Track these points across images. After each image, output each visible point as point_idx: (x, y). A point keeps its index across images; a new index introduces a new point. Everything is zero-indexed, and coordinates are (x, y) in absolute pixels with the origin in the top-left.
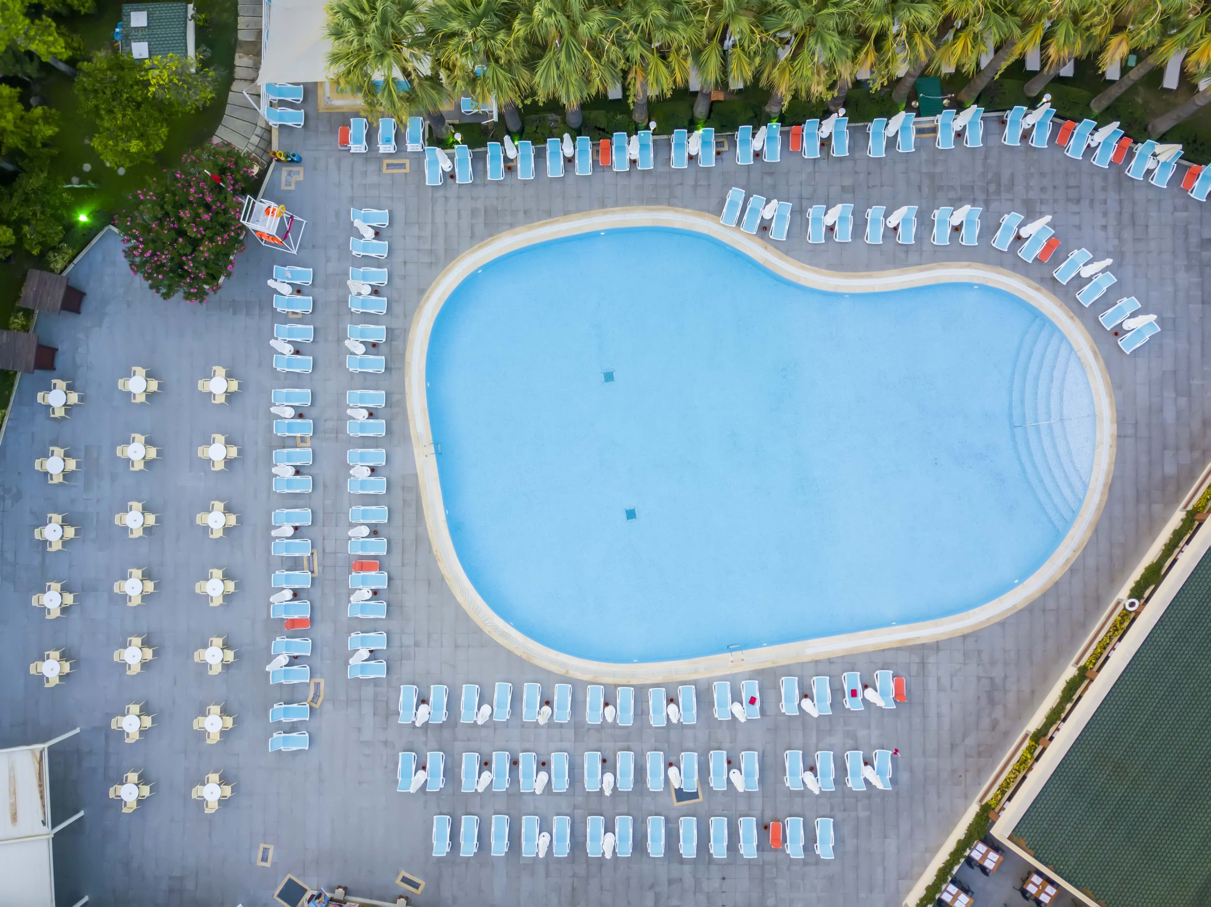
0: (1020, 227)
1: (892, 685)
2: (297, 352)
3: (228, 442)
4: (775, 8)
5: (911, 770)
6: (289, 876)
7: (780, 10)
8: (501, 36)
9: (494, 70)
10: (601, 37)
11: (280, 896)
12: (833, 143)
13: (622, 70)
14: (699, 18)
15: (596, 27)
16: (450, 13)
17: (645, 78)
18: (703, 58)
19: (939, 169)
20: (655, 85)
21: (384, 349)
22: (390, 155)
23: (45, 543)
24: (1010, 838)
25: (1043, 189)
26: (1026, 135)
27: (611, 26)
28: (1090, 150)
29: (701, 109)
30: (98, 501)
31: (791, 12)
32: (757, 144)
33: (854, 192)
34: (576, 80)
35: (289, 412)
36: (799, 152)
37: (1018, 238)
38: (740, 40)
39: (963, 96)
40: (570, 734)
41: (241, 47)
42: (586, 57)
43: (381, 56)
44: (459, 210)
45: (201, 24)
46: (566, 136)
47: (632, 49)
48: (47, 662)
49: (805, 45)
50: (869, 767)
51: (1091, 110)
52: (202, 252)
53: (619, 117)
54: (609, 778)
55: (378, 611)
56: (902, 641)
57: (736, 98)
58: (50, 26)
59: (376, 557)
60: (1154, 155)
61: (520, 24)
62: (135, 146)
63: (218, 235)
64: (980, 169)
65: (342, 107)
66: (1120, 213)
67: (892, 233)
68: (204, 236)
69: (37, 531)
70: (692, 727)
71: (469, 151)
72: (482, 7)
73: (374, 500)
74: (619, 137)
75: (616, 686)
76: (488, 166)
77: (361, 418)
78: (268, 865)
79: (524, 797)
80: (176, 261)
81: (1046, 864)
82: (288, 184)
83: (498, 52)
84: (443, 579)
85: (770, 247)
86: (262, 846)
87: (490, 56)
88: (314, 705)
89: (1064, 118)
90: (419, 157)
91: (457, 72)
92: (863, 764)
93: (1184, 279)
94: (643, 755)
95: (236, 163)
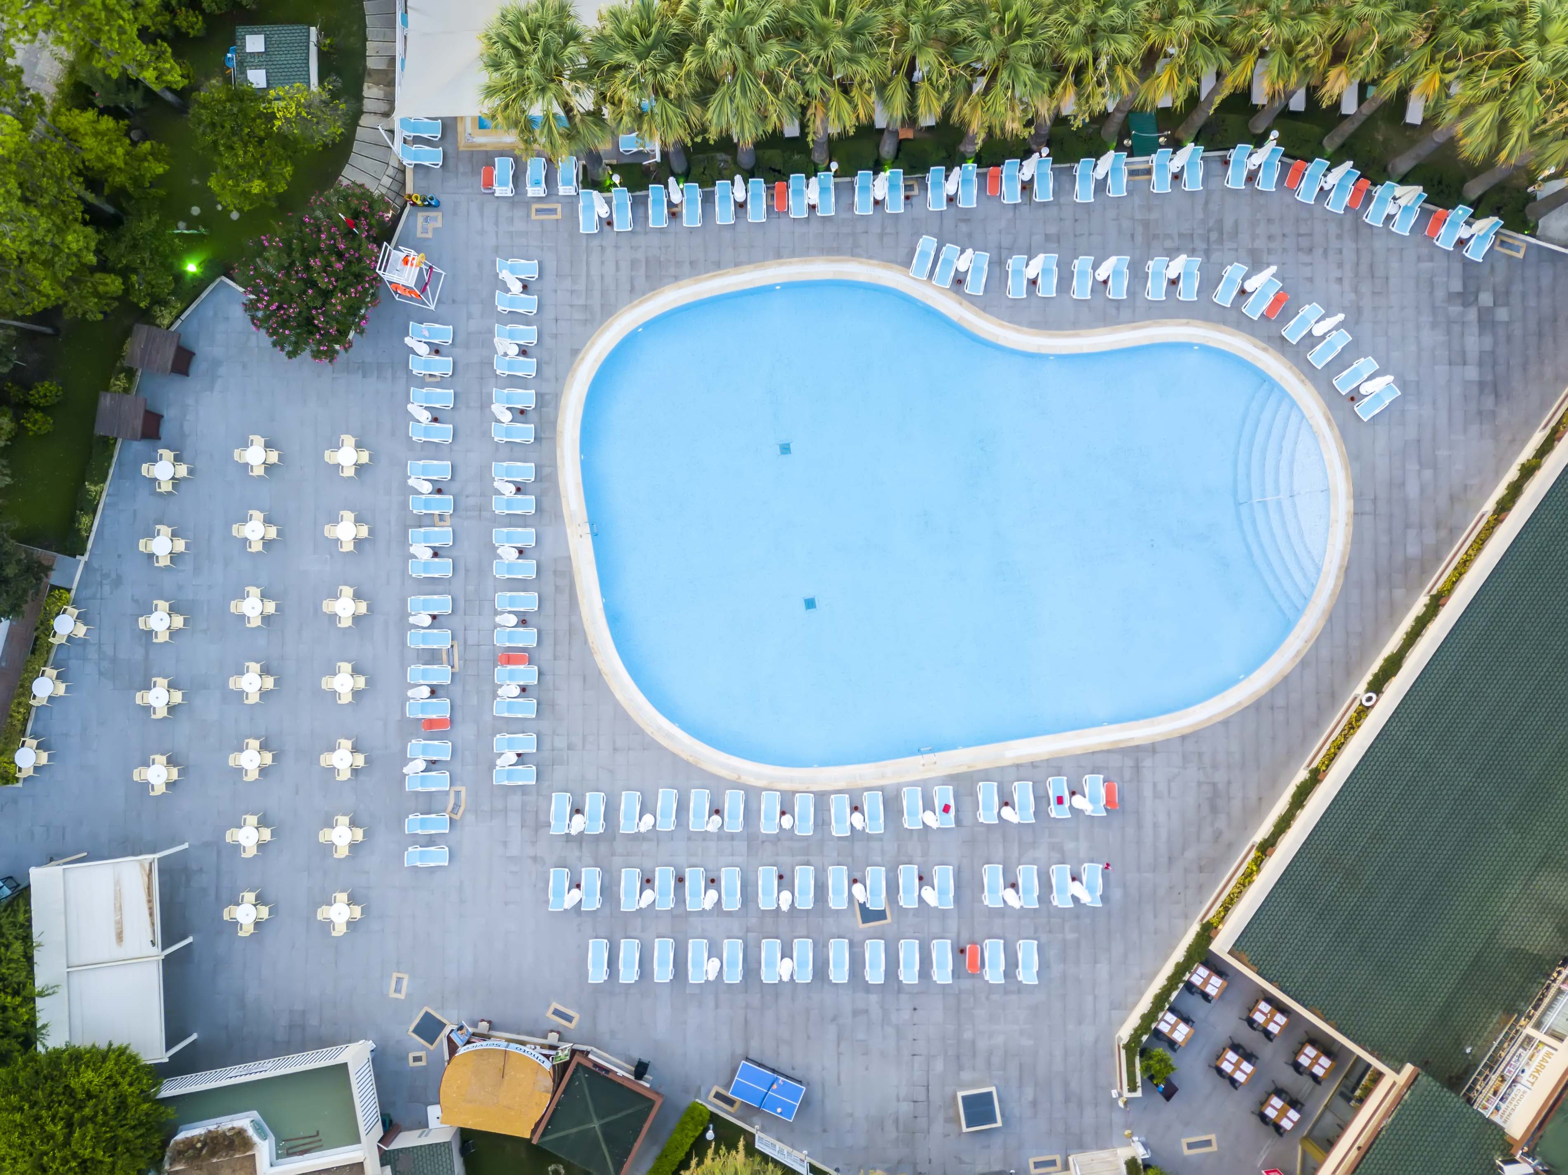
0: (1244, 280)
1: (1103, 792)
2: (435, 420)
3: (358, 521)
4: (965, 39)
5: (1124, 886)
6: (426, 1009)
7: (971, 41)
8: (672, 68)
9: (663, 107)
10: (777, 69)
11: (415, 1031)
12: (1035, 186)
13: (801, 106)
14: (883, 50)
15: (773, 60)
16: (617, 43)
17: (826, 114)
18: (888, 92)
19: (1155, 215)
20: (836, 122)
21: (532, 416)
22: (539, 199)
23: (150, 634)
24: (1230, 953)
25: (1270, 238)
26: (1252, 177)
27: (789, 58)
28: (1323, 193)
29: (887, 148)
30: (210, 587)
31: (981, 43)
32: (950, 187)
33: (1059, 242)
34: (752, 116)
35: (427, 487)
36: (997, 196)
37: (1243, 292)
38: (929, 72)
39: (1180, 133)
40: (742, 846)
41: (370, 75)
42: (762, 91)
43: (543, 90)
44: (617, 262)
45: (325, 49)
46: (738, 178)
47: (812, 84)
48: (152, 767)
49: (999, 77)
50: (1077, 883)
51: (1323, 148)
52: (334, 305)
53: (796, 157)
54: (786, 895)
55: (528, 709)
56: (1115, 742)
57: (927, 135)
58: (164, 52)
59: (524, 650)
60: (1395, 199)
61: (692, 56)
62: (257, 186)
63: (351, 286)
64: (1200, 215)
65: (485, 145)
66: (1358, 264)
67: (1102, 286)
68: (335, 287)
69: (141, 620)
70: (879, 838)
71: (628, 195)
72: (651, 38)
73: (521, 585)
74: (797, 179)
75: (794, 793)
76: (650, 212)
77: (507, 493)
78: (402, 996)
79: (692, 919)
80: (304, 314)
81: (1271, 981)
82: (425, 231)
83: (668, 86)
84: (600, 673)
85: (965, 302)
86: (395, 975)
87: (660, 90)
88: (454, 816)
89: (1294, 158)
90: (572, 201)
91: (624, 107)
92: (1070, 879)
93: (1431, 337)
94: (825, 870)
95: (370, 207)
